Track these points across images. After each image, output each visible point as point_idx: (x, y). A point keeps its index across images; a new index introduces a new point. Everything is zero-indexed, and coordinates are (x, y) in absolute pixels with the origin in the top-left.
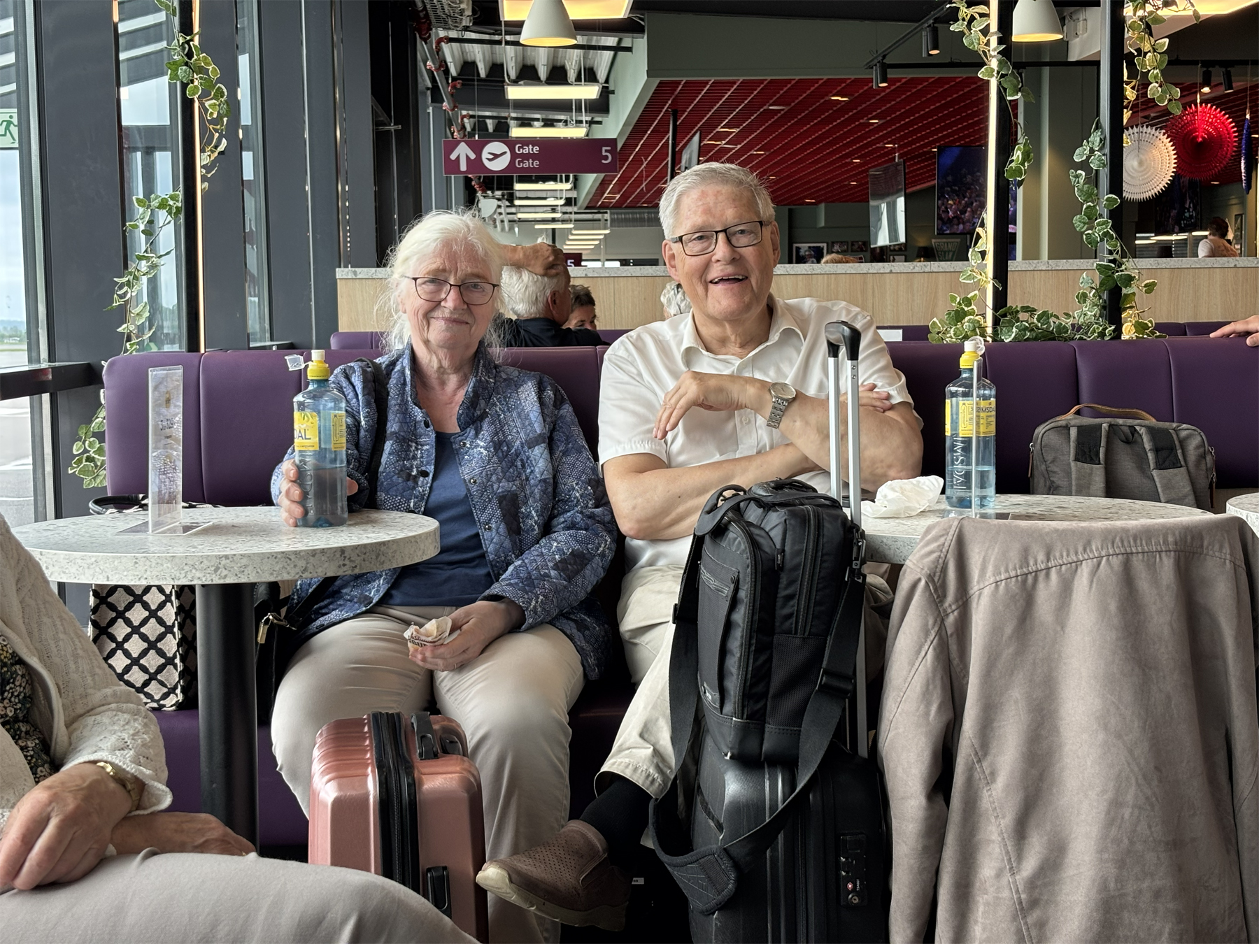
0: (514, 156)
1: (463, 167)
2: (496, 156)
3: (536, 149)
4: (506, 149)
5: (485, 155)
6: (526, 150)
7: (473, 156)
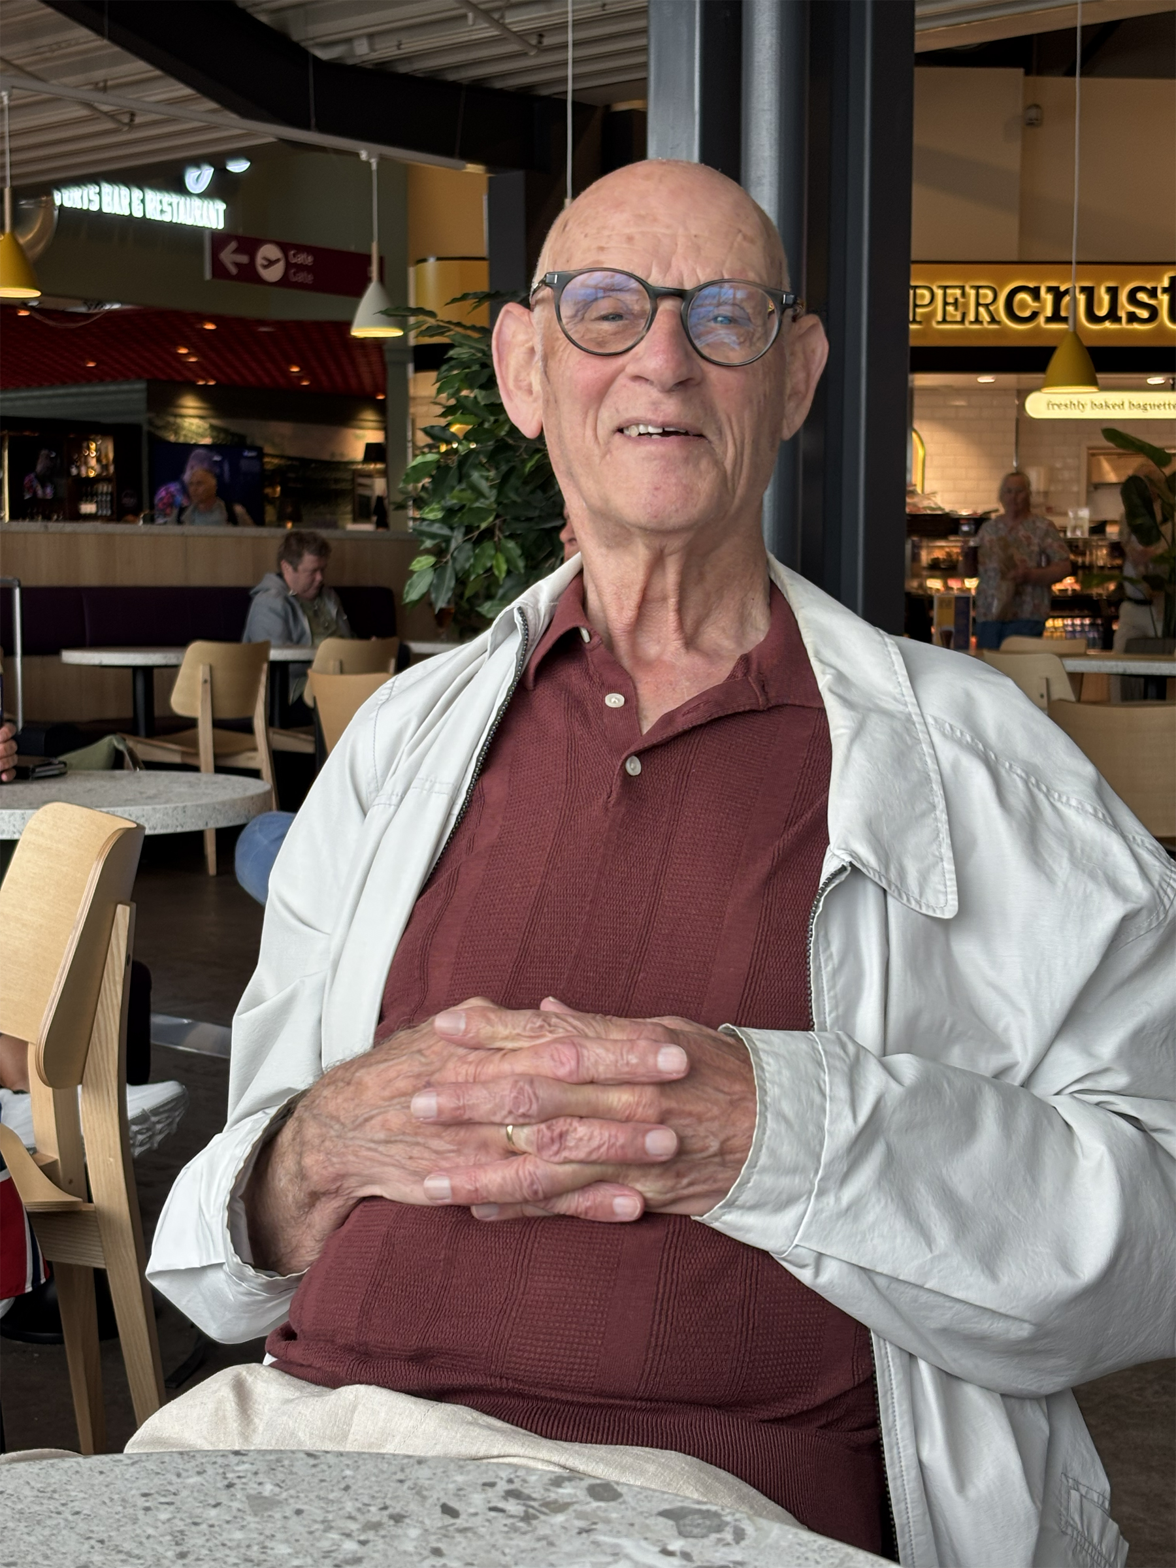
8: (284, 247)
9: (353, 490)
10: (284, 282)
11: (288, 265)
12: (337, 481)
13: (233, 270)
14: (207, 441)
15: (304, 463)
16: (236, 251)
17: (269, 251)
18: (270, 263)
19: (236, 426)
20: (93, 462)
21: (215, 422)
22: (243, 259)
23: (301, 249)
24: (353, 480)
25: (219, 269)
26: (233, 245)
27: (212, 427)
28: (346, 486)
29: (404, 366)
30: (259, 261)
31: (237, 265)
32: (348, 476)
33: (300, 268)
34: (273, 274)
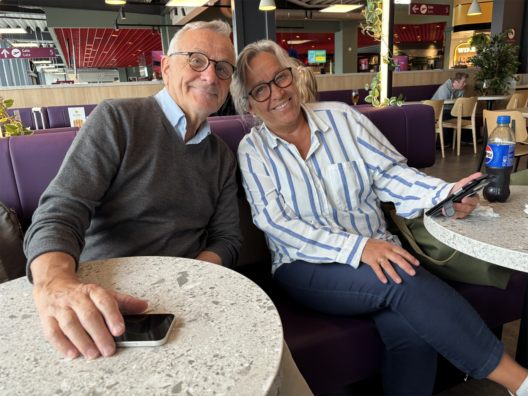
0: (22, 53)
1: (6, 56)
2: (16, 53)
3: (29, 51)
4: (19, 51)
5: (13, 53)
6: (26, 51)
7: (8, 53)
8: (427, 5)
9: (427, 63)
10: (427, 13)
11: (428, 9)
12: (424, 61)
13: (415, 12)
14: (397, 55)
15: (417, 58)
16: (416, 7)
17: (424, 6)
18: (424, 9)
19: (403, 51)
20: (373, 61)
21: (399, 51)
22: (418, 9)
23: (431, 5)
24: (427, 61)
25: (412, 12)
26: (415, 6)
27: (398, 52)
28: (426, 62)
29: (451, 31)
30: (421, 9)
31: (416, 10)
32: (426, 60)
33: (430, 10)
34: (424, 12)
